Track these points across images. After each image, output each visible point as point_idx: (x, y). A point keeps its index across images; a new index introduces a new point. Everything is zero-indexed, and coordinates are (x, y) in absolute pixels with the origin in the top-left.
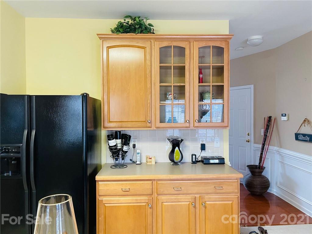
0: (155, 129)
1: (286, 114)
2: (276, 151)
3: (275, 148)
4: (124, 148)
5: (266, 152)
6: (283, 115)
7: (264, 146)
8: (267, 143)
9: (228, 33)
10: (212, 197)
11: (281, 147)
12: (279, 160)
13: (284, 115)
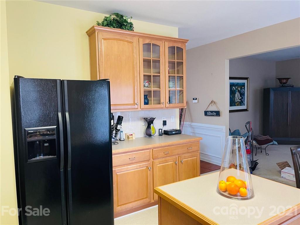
0: (140, 110)
1: (196, 98)
2: (188, 125)
3: (188, 123)
4: (118, 127)
5: (182, 126)
6: (194, 99)
7: (181, 122)
8: (182, 120)
9: (177, 37)
10: (186, 155)
11: (192, 122)
12: (191, 131)
13: (196, 99)
